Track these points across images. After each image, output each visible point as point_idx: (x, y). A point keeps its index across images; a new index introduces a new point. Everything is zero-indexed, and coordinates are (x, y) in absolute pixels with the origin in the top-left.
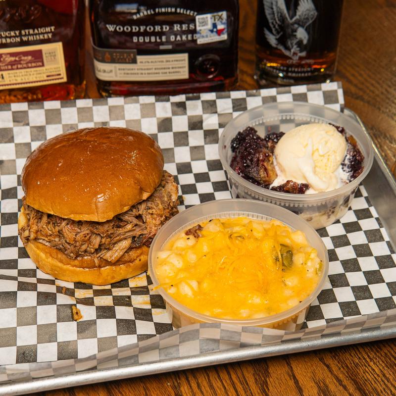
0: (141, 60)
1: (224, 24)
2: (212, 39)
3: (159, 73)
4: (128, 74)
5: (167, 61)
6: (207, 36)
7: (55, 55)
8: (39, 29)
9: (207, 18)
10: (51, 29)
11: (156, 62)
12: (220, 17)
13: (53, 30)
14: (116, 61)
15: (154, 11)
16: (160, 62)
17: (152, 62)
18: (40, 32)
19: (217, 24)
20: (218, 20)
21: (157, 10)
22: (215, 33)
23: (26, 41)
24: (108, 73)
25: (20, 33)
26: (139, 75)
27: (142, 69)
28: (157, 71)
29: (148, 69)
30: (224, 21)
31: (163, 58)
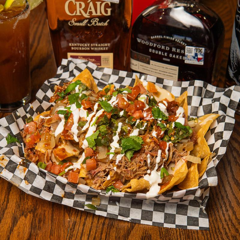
0: (153, 63)
1: (202, 55)
2: (194, 63)
3: (161, 74)
4: (145, 69)
5: (166, 68)
6: (191, 60)
7: (108, 60)
8: (101, 44)
9: (192, 49)
10: (108, 45)
11: (160, 67)
12: (200, 51)
13: (109, 45)
14: (139, 60)
15: (163, 36)
16: (162, 67)
17: (158, 66)
18: (101, 46)
19: (198, 54)
20: (199, 52)
21: (164, 37)
22: (196, 59)
23: (92, 50)
24: (134, 65)
25: (90, 45)
26: (151, 72)
27: (152, 69)
28: (160, 72)
29: (155, 70)
30: (203, 53)
31: (164, 66)
